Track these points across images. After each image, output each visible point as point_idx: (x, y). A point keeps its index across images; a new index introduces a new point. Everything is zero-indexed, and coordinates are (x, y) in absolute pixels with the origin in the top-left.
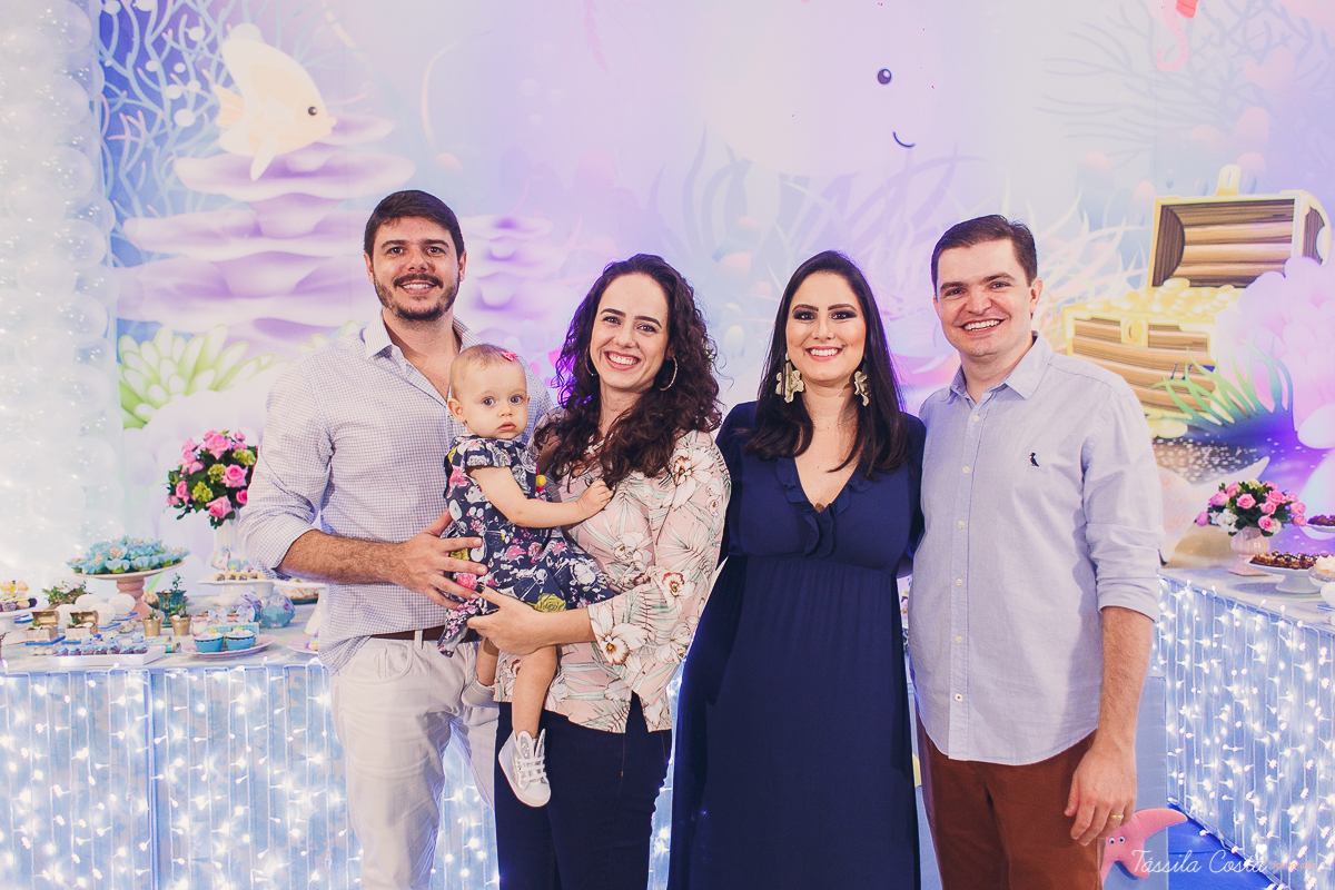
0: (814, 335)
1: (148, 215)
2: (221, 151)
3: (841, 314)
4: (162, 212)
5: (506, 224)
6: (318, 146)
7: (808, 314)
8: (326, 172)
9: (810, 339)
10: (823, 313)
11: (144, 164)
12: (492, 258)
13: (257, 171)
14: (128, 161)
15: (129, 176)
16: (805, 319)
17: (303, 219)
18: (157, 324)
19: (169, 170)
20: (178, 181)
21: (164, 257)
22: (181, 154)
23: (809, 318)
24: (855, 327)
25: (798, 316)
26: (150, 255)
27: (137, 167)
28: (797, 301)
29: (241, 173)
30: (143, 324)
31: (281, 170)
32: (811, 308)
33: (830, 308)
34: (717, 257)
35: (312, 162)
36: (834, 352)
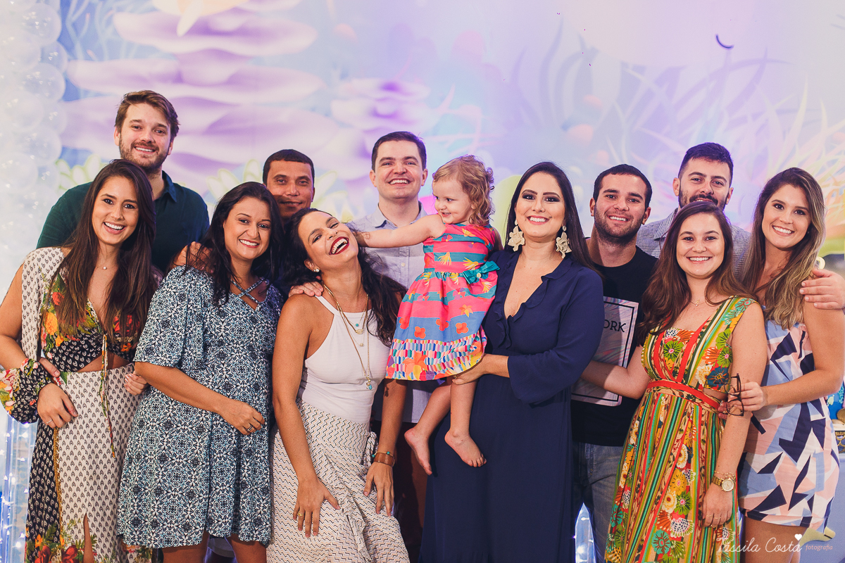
0: (533, 209)
1: (88, 58)
2: (154, 10)
3: (552, 199)
4: (100, 57)
5: (391, 87)
6: (237, 11)
7: (530, 196)
8: (241, 33)
9: (530, 211)
10: (539, 196)
11: (88, 16)
12: (376, 114)
13: (183, 27)
14: (75, 13)
15: (74, 25)
16: (529, 199)
17: (219, 71)
18: (88, 152)
19: (109, 22)
20: (116, 32)
21: (98, 95)
22: (120, 10)
23: (531, 199)
24: (558, 207)
25: (525, 197)
26: (87, 92)
27: (83, 17)
28: (526, 187)
29: (169, 29)
30: (75, 151)
31: (203, 29)
32: (533, 192)
33: (544, 194)
34: (565, 127)
35: (230, 23)
36: (543, 220)
